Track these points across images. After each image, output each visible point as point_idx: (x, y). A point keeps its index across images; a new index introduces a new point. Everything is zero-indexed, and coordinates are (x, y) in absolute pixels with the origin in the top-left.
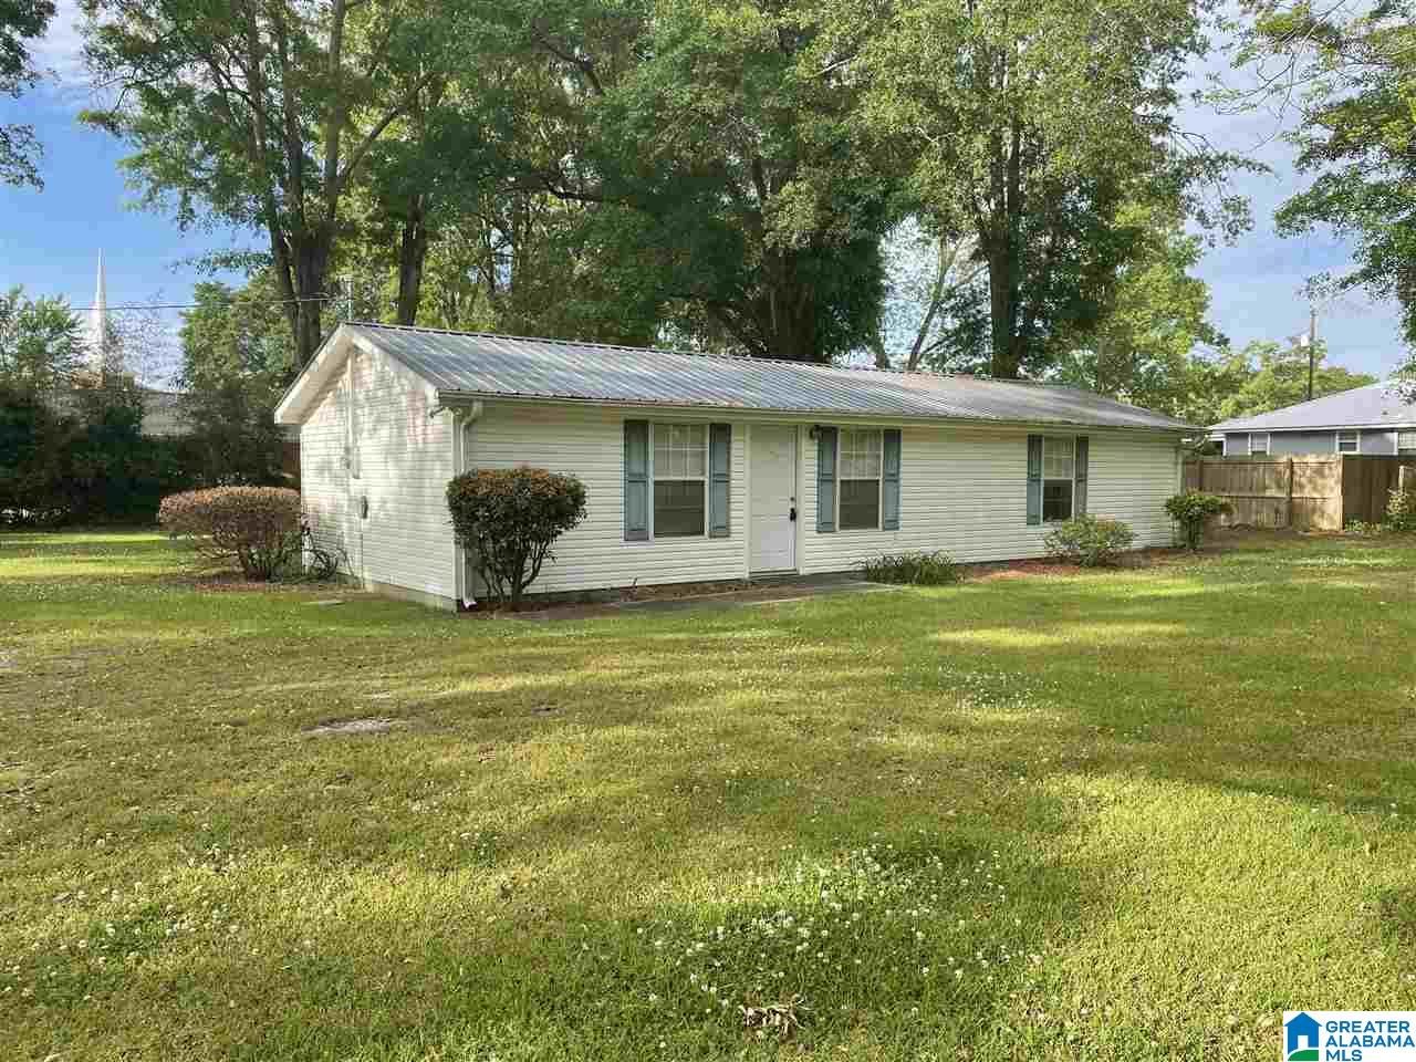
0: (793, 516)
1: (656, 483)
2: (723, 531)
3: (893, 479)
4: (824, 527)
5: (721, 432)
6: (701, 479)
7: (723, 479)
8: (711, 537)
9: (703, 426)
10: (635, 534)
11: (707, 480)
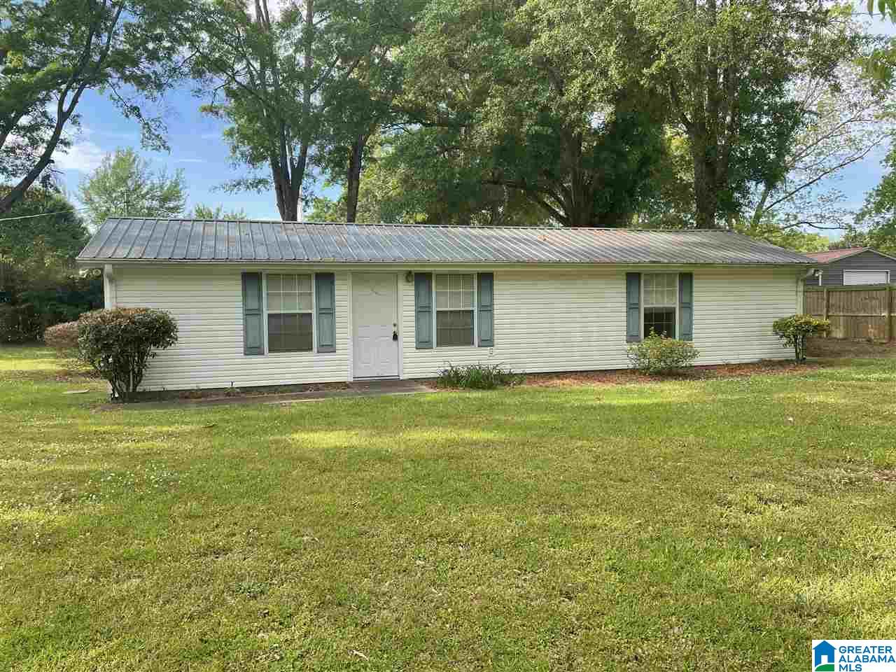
0: (395, 337)
1: (270, 316)
2: (328, 348)
3: (487, 309)
4: (423, 344)
5: (325, 279)
6: (310, 312)
7: (328, 312)
8: (318, 352)
9: (309, 276)
10: (252, 350)
11: (314, 312)
